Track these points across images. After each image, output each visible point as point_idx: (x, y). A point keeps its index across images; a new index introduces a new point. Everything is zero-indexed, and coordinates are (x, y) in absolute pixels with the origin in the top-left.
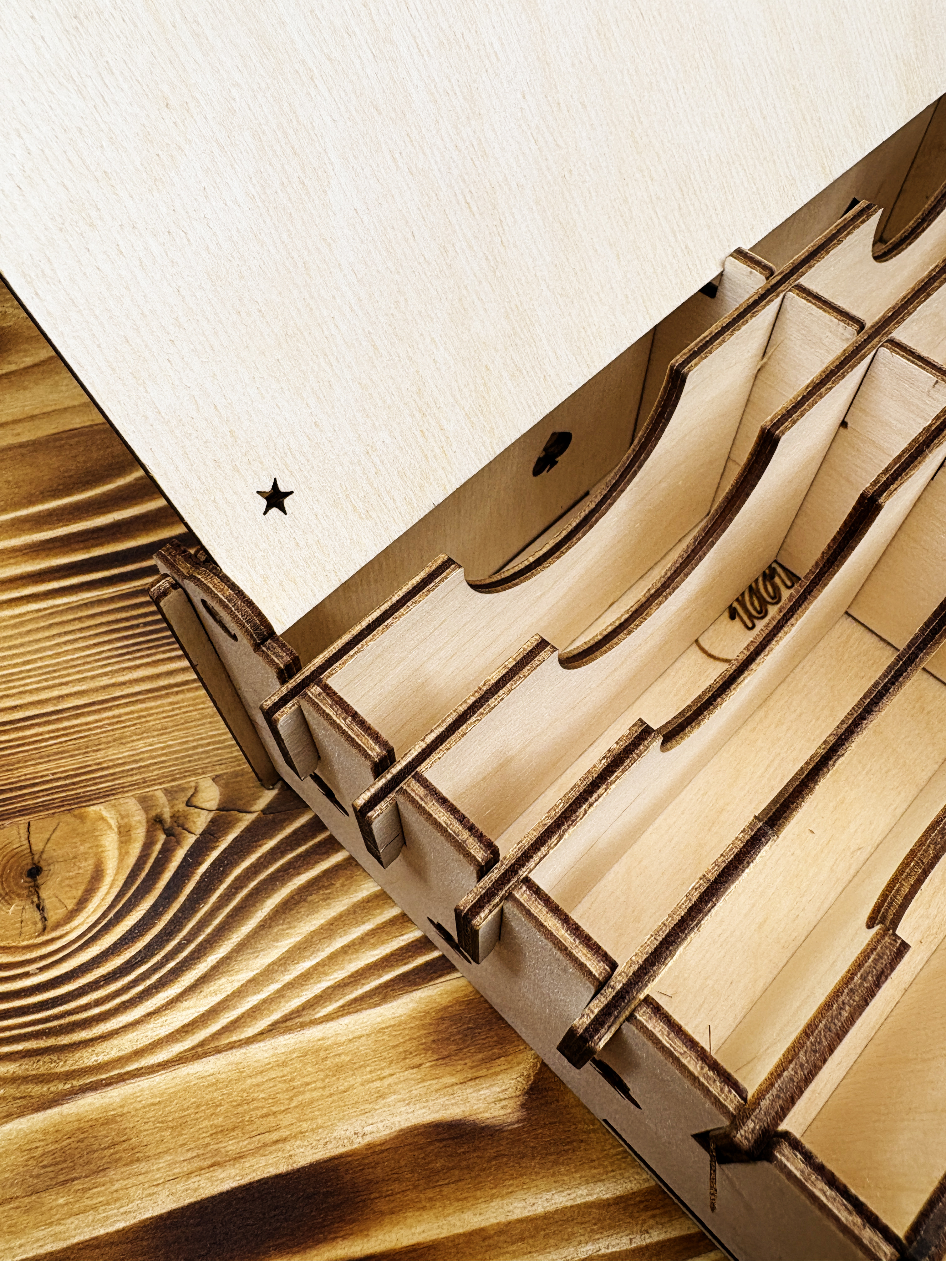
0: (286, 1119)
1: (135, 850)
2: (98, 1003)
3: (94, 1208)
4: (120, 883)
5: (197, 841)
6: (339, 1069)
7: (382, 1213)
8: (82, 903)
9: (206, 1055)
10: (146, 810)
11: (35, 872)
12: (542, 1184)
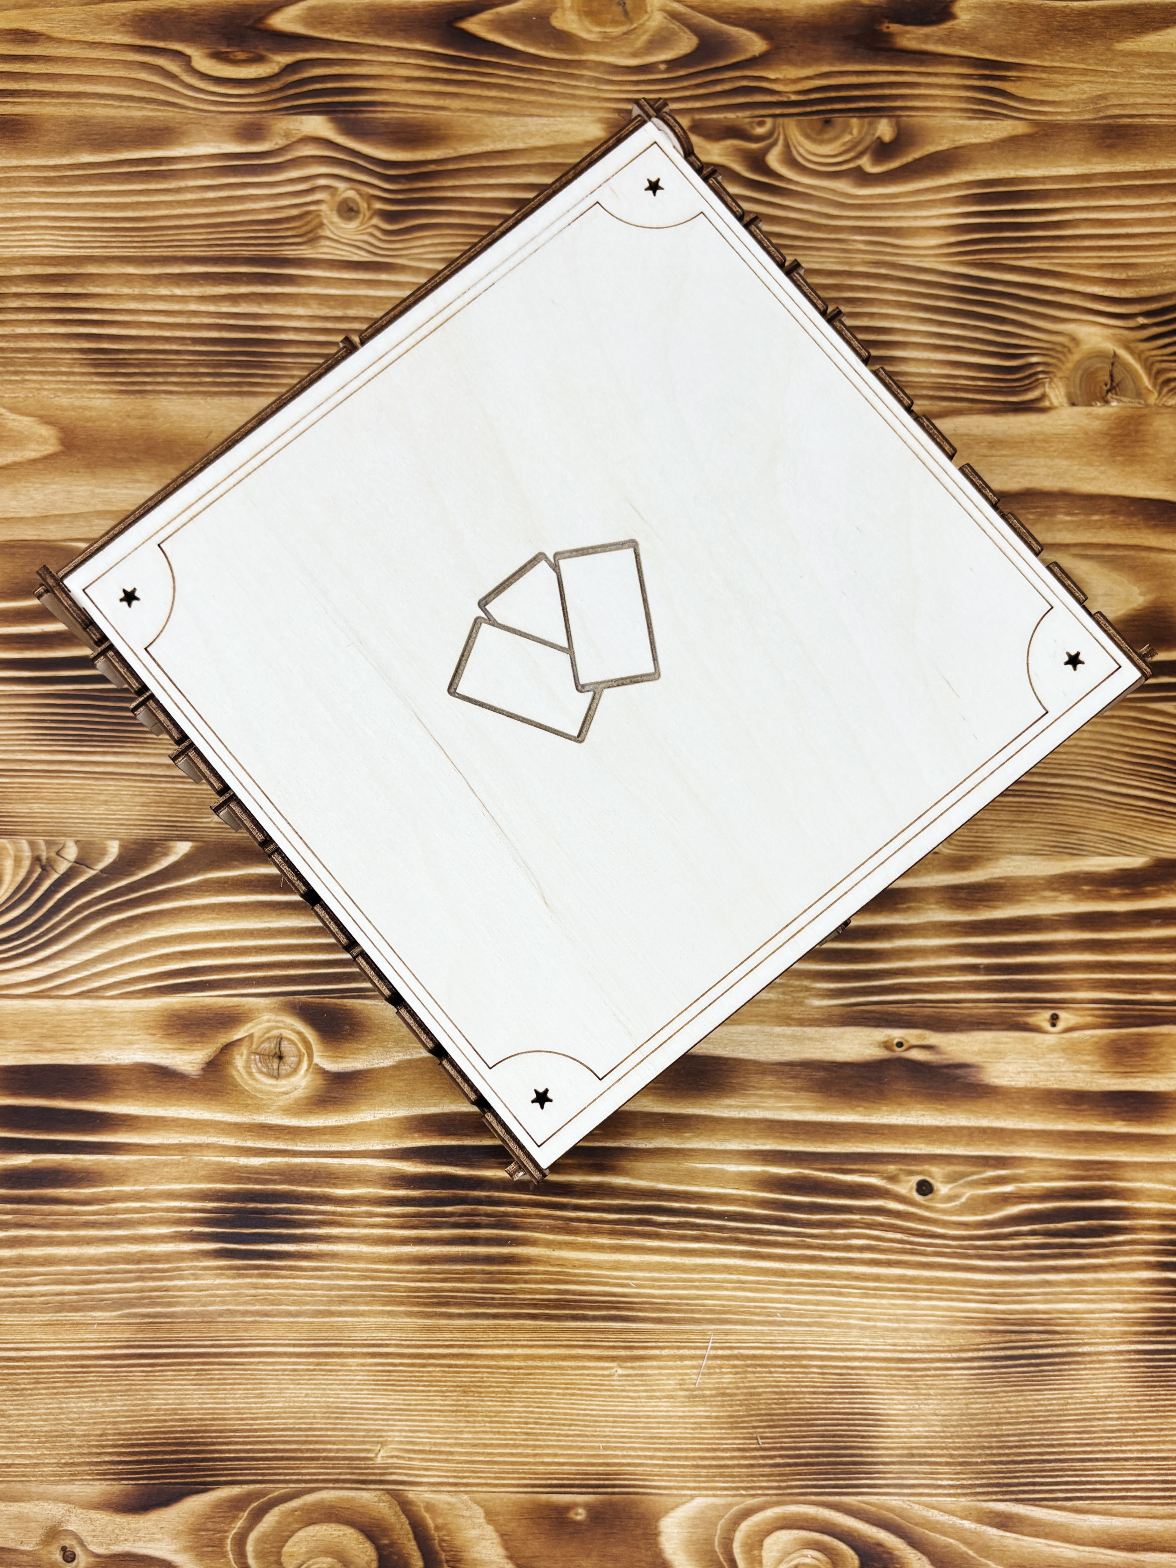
0: (79, 1040)
1: (23, 873)
4: (11, 890)
5: (59, 878)
6: (112, 1025)
7: (117, 1097)
9: (43, 997)
10: (32, 850)
12: (201, 1106)
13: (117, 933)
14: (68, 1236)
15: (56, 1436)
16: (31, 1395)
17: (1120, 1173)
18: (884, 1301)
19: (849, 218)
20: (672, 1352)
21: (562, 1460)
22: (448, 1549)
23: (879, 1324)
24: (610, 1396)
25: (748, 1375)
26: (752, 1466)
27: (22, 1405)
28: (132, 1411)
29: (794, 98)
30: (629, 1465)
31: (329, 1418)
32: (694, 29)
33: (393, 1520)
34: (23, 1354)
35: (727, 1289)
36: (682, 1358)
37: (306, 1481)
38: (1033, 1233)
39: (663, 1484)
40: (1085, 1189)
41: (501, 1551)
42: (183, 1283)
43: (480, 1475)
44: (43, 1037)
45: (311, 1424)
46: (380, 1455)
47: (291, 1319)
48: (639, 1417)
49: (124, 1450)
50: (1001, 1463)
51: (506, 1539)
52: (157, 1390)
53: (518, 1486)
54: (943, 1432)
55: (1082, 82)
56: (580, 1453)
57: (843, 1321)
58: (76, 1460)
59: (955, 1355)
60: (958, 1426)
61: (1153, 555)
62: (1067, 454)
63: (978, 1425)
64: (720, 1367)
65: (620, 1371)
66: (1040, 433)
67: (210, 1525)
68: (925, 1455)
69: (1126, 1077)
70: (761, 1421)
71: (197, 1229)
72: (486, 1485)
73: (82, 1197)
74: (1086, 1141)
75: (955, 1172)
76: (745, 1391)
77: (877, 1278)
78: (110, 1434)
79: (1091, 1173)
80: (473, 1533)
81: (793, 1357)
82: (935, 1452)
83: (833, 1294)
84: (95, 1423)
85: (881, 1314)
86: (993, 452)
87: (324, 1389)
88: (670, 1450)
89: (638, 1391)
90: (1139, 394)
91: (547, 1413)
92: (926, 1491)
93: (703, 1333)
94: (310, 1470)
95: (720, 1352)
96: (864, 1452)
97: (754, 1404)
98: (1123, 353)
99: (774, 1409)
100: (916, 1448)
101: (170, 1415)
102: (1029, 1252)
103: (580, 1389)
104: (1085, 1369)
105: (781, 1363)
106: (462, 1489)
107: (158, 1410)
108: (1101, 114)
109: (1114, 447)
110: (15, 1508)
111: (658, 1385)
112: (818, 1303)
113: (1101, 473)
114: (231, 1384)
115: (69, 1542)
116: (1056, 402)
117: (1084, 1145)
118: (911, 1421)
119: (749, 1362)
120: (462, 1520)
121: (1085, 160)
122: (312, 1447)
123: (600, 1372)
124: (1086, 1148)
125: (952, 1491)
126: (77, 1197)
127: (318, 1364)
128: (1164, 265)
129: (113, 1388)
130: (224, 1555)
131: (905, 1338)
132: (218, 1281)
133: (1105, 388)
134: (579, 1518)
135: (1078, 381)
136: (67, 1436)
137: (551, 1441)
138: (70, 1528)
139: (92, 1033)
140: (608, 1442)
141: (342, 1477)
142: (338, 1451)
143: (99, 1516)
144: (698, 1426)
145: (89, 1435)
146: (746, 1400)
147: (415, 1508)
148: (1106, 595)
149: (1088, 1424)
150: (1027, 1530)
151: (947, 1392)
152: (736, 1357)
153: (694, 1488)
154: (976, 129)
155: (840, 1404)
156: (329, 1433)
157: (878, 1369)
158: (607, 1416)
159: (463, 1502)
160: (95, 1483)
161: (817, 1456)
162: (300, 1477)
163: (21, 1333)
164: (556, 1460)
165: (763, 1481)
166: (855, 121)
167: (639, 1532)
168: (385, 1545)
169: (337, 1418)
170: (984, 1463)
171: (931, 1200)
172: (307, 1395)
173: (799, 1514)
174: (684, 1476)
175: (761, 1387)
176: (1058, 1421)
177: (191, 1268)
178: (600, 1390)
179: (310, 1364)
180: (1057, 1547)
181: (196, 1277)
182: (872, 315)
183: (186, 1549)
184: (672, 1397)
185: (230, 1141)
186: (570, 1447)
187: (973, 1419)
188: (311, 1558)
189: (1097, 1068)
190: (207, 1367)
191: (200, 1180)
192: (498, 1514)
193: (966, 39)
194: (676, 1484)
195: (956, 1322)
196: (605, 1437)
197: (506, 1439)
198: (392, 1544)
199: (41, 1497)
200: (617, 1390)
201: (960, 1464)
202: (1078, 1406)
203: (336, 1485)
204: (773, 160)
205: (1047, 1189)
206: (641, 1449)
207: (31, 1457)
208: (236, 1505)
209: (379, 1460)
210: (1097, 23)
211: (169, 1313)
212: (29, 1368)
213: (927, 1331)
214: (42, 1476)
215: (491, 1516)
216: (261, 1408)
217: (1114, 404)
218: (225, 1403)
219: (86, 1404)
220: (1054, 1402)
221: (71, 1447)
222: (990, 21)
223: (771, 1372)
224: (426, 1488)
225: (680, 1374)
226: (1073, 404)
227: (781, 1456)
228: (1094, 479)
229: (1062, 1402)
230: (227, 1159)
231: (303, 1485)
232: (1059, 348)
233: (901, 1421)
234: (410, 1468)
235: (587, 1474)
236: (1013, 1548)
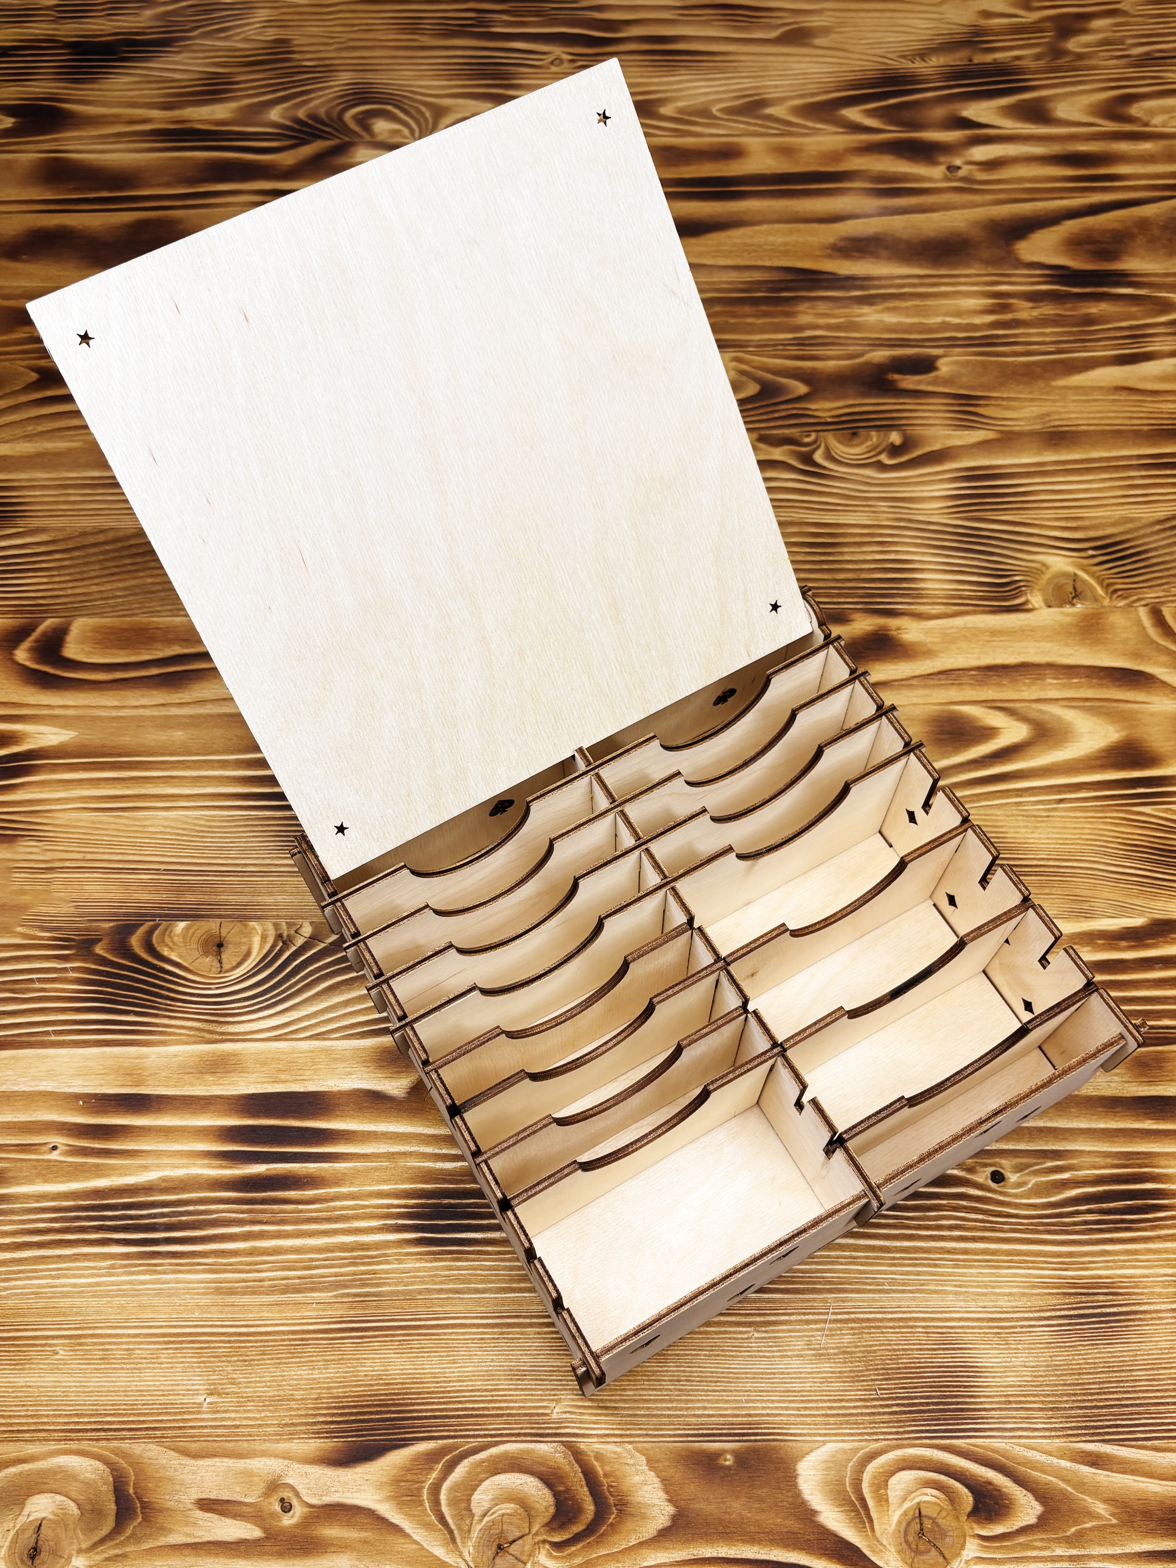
0: (308, 1073)
1: (267, 947)
2: (239, 1008)
3: (223, 1085)
4: (257, 960)
5: (296, 950)
6: (335, 1059)
7: (337, 1116)
8: (239, 964)
9: (280, 1040)
10: (276, 930)
11: (220, 945)
12: (405, 1122)
13: (342, 990)
14: (294, 1230)
15: (279, 1401)
16: (258, 1365)
17: (1156, 1161)
18: (973, 1271)
19: (875, 492)
20: (799, 1318)
21: (711, 1412)
22: (616, 1494)
23: (969, 1290)
24: (749, 1356)
25: (864, 1336)
26: (873, 1414)
27: (250, 1374)
28: (344, 1377)
29: (829, 420)
30: (768, 1415)
31: (511, 1379)
32: (758, 380)
33: (567, 1468)
34: (252, 1330)
35: (841, 1264)
36: (808, 1322)
37: (492, 1436)
38: (1090, 1212)
39: (798, 1431)
40: (1128, 1175)
41: (662, 1494)
42: (389, 1267)
43: (642, 1427)
44: (279, 1071)
45: (496, 1385)
46: (555, 1411)
47: (479, 1296)
48: (774, 1374)
49: (336, 1411)
50: (1086, 1408)
51: (667, 1484)
52: (365, 1359)
53: (675, 1436)
54: (1034, 1381)
55: (1031, 406)
56: (725, 1406)
57: (940, 1288)
58: (294, 1421)
59: (1036, 1315)
60: (1046, 1376)
61: (1121, 705)
62: (1049, 639)
63: (1062, 1375)
64: (841, 1329)
65: (756, 1335)
66: (1027, 626)
67: (409, 1477)
68: (1020, 1402)
69: (1150, 1085)
70: (878, 1375)
71: (400, 1222)
72: (647, 1435)
73: (307, 1198)
74: (1124, 1136)
75: (1021, 1164)
76: (863, 1349)
77: (965, 1252)
78: (324, 1398)
79: (1131, 1162)
80: (637, 1479)
81: (900, 1319)
82: (1028, 1399)
83: (930, 1266)
84: (312, 1388)
85: (971, 1281)
86: (995, 639)
87: (507, 1355)
88: (802, 1401)
89: (773, 1352)
90: (1096, 599)
91: (696, 1372)
92: (1025, 1434)
93: (824, 1300)
94: (495, 1425)
95: (839, 1317)
96: (968, 1400)
97: (871, 1360)
98: (1080, 573)
99: (888, 1364)
100: (1012, 1395)
101: (376, 1380)
102: (1089, 1228)
103: (722, 1350)
104: (1148, 1325)
105: (891, 1324)
106: (627, 1440)
107: (366, 1375)
108: (1047, 425)
109: (1083, 634)
110: (241, 1464)
111: (789, 1346)
112: (919, 1274)
113: (1076, 651)
114: (428, 1352)
115: (287, 1494)
116: (1036, 605)
117: (1122, 1140)
118: (1005, 1372)
119: (864, 1325)
120: (627, 1467)
121: (1039, 453)
122: (496, 1405)
123: (739, 1336)
124: (1125, 1142)
125: (1046, 1434)
126: (303, 1197)
127: (501, 1334)
128: (1102, 517)
129: (328, 1358)
130: (421, 1503)
131: (993, 1301)
132: (418, 1265)
133: (1071, 596)
134: (728, 1463)
135: (1050, 591)
136: (288, 1400)
137: (701, 1395)
138: (288, 1481)
139: (319, 1066)
140: (749, 1396)
141: (523, 1431)
142: (520, 1407)
143: (313, 1470)
144: (825, 1380)
145: (306, 1399)
146: (864, 1357)
147: (586, 1458)
148: (1090, 733)
149: (1156, 1372)
150: (1115, 1467)
151: (1033, 1346)
152: (853, 1321)
153: (825, 1435)
154: (960, 437)
155: (944, 1358)
156: (511, 1393)
157: (972, 1328)
158: (747, 1373)
159: (627, 1451)
160: (310, 1441)
161: (928, 1404)
162: (487, 1432)
163: (251, 1312)
164: (706, 1412)
165: (884, 1427)
166: (874, 434)
167: (780, 1475)
168: (560, 1491)
169: (518, 1380)
170: (1072, 1408)
171: (1004, 1186)
172: (492, 1360)
173: (917, 1456)
174: (816, 1424)
175: (876, 1345)
176: (1131, 1370)
177: (395, 1254)
178: (740, 1352)
179: (495, 1333)
180: (1143, 1482)
181: (400, 1261)
182: (897, 552)
183: (388, 1499)
184: (802, 1356)
185: (429, 1150)
186: (718, 1401)
187: (1057, 1370)
188: (497, 1505)
189: (1126, 1079)
190: (407, 1338)
191: (403, 1182)
192: (658, 1461)
193: (947, 382)
194: (809, 1431)
195: (1034, 1287)
196: (747, 1391)
197: (662, 1395)
198: (568, 1490)
199: (264, 1454)
200: (754, 1351)
201: (1051, 1409)
202: (1146, 1357)
203: (518, 1439)
204: (818, 457)
205: (1097, 1175)
206: (778, 1401)
207: (256, 1419)
208: (432, 1457)
209: (554, 1416)
210: (1038, 370)
211: (376, 1292)
212: (257, 1341)
213: (1011, 1294)
214: (265, 1435)
215: (652, 1463)
216: (453, 1372)
217: (1079, 606)
218: (423, 1369)
219: (304, 1373)
220: (1125, 1354)
221: (291, 1409)
222: (963, 371)
223: (883, 1333)
224: (595, 1440)
225: (807, 1336)
226: (1049, 606)
227: (897, 1405)
228: (1071, 655)
229: (1132, 1353)
230: (426, 1164)
231: (490, 1439)
232: (1035, 571)
233: (996, 1372)
234: (581, 1422)
235: (733, 1424)
236: (1105, 1484)
